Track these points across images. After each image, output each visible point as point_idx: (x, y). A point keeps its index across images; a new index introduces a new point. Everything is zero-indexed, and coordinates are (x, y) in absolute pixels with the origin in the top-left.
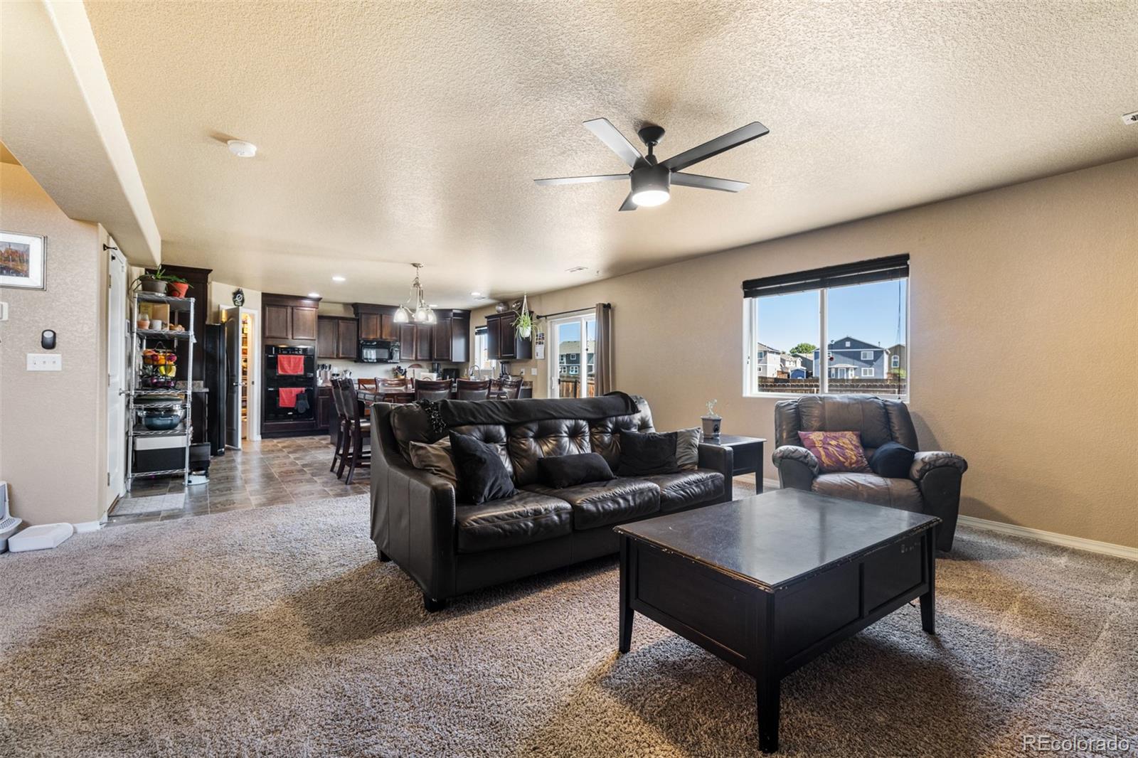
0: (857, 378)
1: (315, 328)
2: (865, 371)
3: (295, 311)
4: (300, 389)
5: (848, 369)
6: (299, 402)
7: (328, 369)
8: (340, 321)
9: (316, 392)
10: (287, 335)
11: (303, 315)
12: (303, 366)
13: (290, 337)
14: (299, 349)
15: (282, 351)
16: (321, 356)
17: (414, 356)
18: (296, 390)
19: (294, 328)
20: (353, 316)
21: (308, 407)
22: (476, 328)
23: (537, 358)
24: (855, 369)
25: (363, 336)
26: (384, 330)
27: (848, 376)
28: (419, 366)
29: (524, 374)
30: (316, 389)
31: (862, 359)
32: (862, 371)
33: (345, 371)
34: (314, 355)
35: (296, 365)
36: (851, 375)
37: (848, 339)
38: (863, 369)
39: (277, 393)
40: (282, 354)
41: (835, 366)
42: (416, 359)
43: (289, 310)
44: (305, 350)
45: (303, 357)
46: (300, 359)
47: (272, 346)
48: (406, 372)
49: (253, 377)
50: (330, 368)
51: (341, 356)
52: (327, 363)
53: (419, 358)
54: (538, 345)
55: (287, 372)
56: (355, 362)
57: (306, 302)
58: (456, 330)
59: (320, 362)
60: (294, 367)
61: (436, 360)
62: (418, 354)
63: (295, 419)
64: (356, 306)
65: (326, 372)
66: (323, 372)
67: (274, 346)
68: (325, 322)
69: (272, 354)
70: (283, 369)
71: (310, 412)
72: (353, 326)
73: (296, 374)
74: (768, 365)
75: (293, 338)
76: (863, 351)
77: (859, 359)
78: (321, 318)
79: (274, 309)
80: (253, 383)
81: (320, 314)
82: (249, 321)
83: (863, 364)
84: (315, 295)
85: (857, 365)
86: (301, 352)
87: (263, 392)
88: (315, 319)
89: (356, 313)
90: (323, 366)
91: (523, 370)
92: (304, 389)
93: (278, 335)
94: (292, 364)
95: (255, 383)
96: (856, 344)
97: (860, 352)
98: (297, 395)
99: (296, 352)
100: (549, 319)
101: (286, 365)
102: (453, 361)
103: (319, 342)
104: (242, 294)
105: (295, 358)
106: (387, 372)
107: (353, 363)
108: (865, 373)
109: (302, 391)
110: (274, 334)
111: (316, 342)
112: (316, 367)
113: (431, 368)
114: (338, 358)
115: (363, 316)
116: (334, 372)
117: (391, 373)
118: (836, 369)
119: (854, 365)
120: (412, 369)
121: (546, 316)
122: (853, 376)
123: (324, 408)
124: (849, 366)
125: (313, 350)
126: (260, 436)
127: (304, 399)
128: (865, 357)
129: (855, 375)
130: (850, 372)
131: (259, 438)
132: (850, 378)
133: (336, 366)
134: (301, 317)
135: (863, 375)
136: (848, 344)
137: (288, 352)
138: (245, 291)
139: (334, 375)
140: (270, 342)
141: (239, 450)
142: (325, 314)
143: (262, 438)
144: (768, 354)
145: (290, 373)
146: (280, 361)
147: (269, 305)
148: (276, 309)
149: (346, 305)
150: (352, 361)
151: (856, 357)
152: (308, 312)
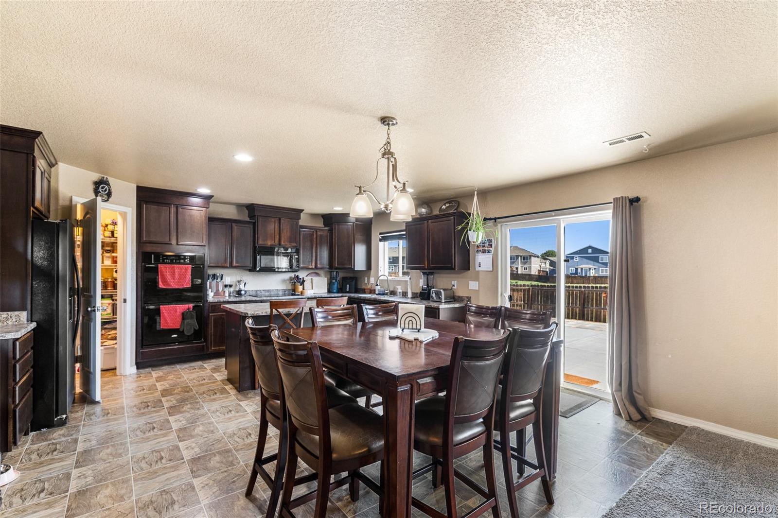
0: (597, 275)
1: (205, 231)
2: (602, 270)
3: (180, 210)
4: (186, 306)
5: (590, 269)
6: (186, 321)
7: (219, 280)
8: (233, 224)
9: (206, 308)
10: (170, 240)
11: (190, 216)
12: (190, 277)
13: (174, 242)
14: (185, 257)
15: (163, 260)
16: (212, 265)
17: (314, 264)
18: (181, 308)
19: (179, 231)
20: (248, 219)
21: (197, 328)
22: (380, 234)
23: (478, 269)
24: (595, 269)
25: (260, 242)
26: (283, 235)
27: (590, 274)
28: (317, 274)
29: (455, 287)
30: (207, 305)
31: (600, 261)
32: (600, 270)
33: (239, 282)
34: (203, 265)
35: (182, 276)
36: (592, 273)
37: (590, 247)
38: (600, 269)
39: (158, 312)
40: (163, 263)
41: (581, 267)
42: (316, 267)
43: (173, 209)
44: (192, 258)
45: (190, 266)
46: (186, 269)
47: (151, 254)
48: (304, 281)
49: (125, 294)
50: (222, 279)
51: (234, 264)
52: (219, 272)
53: (319, 266)
54: (481, 254)
55: (169, 285)
56: (250, 270)
57: (195, 200)
58: (358, 236)
59: (211, 272)
60: (180, 279)
61: (336, 268)
62: (318, 262)
63: (180, 343)
64: (251, 209)
65: (217, 284)
66: (214, 283)
67: (153, 253)
68: (216, 226)
69: (151, 264)
70: (165, 281)
71: (199, 334)
72: (249, 230)
73: (181, 287)
74: (532, 265)
75: (177, 244)
76: (601, 256)
77: (598, 262)
78: (212, 220)
79: (153, 207)
80: (125, 301)
81: (211, 216)
82: (120, 221)
83: (600, 265)
84: (204, 191)
85: (596, 265)
86: (187, 261)
87: (140, 310)
88: (205, 221)
89: (252, 216)
90: (214, 276)
91: (455, 283)
92: (191, 305)
93: (159, 239)
94: (177, 276)
95: (127, 301)
96: (596, 250)
97: (599, 256)
98: (183, 314)
99: (182, 261)
100: (500, 223)
101: (169, 277)
102: (356, 269)
103: (209, 248)
104: (108, 184)
105: (181, 269)
106: (284, 281)
107: (248, 272)
108: (602, 272)
109: (189, 309)
110: (153, 239)
111: (206, 248)
112: (206, 276)
113: (329, 277)
114: (231, 266)
115: (260, 219)
116: (227, 283)
117: (288, 282)
118: (582, 269)
119: (594, 266)
120: (311, 278)
121: (495, 219)
122: (594, 273)
123: (216, 326)
124: (591, 266)
125: (202, 258)
126: (135, 367)
127: (192, 318)
128: (602, 260)
129: (595, 273)
130: (591, 270)
131: (133, 370)
132: (592, 275)
133: (229, 275)
134: (187, 217)
135: (600, 273)
136: (590, 251)
137: (172, 260)
138: (111, 180)
139: (226, 286)
140: (149, 249)
141: (98, 402)
142: (215, 216)
143: (138, 368)
144: (532, 258)
145: (174, 286)
146: (161, 272)
147: (147, 202)
148: (156, 207)
149: (239, 206)
150: (247, 270)
151: (595, 260)
152: (196, 210)
